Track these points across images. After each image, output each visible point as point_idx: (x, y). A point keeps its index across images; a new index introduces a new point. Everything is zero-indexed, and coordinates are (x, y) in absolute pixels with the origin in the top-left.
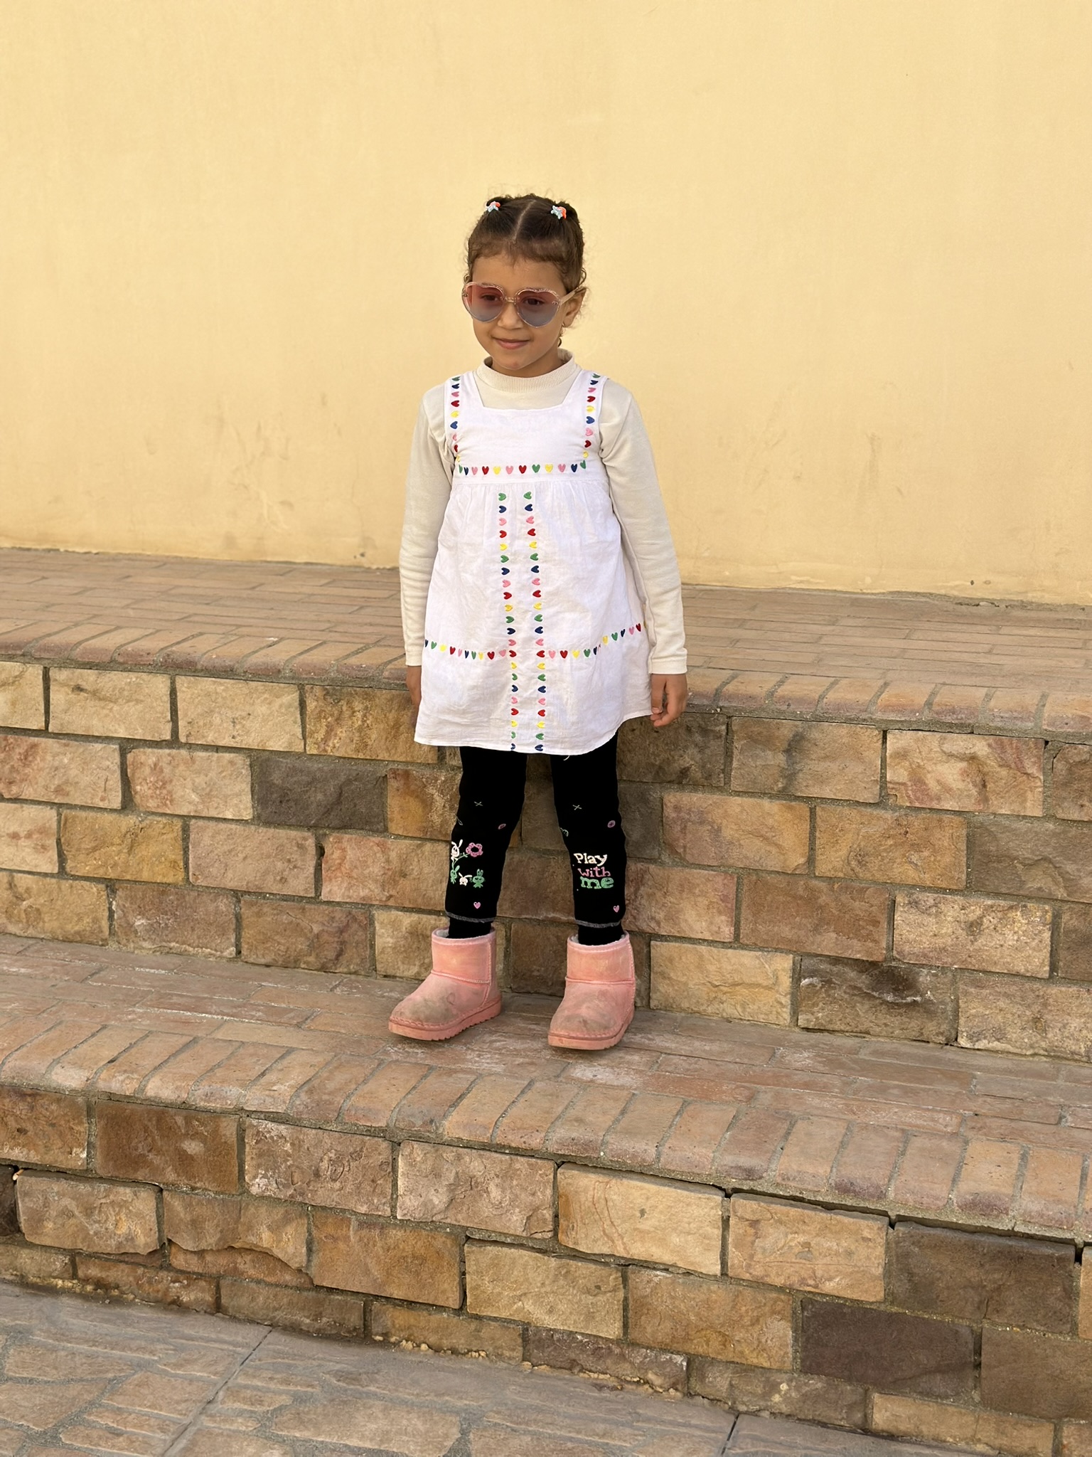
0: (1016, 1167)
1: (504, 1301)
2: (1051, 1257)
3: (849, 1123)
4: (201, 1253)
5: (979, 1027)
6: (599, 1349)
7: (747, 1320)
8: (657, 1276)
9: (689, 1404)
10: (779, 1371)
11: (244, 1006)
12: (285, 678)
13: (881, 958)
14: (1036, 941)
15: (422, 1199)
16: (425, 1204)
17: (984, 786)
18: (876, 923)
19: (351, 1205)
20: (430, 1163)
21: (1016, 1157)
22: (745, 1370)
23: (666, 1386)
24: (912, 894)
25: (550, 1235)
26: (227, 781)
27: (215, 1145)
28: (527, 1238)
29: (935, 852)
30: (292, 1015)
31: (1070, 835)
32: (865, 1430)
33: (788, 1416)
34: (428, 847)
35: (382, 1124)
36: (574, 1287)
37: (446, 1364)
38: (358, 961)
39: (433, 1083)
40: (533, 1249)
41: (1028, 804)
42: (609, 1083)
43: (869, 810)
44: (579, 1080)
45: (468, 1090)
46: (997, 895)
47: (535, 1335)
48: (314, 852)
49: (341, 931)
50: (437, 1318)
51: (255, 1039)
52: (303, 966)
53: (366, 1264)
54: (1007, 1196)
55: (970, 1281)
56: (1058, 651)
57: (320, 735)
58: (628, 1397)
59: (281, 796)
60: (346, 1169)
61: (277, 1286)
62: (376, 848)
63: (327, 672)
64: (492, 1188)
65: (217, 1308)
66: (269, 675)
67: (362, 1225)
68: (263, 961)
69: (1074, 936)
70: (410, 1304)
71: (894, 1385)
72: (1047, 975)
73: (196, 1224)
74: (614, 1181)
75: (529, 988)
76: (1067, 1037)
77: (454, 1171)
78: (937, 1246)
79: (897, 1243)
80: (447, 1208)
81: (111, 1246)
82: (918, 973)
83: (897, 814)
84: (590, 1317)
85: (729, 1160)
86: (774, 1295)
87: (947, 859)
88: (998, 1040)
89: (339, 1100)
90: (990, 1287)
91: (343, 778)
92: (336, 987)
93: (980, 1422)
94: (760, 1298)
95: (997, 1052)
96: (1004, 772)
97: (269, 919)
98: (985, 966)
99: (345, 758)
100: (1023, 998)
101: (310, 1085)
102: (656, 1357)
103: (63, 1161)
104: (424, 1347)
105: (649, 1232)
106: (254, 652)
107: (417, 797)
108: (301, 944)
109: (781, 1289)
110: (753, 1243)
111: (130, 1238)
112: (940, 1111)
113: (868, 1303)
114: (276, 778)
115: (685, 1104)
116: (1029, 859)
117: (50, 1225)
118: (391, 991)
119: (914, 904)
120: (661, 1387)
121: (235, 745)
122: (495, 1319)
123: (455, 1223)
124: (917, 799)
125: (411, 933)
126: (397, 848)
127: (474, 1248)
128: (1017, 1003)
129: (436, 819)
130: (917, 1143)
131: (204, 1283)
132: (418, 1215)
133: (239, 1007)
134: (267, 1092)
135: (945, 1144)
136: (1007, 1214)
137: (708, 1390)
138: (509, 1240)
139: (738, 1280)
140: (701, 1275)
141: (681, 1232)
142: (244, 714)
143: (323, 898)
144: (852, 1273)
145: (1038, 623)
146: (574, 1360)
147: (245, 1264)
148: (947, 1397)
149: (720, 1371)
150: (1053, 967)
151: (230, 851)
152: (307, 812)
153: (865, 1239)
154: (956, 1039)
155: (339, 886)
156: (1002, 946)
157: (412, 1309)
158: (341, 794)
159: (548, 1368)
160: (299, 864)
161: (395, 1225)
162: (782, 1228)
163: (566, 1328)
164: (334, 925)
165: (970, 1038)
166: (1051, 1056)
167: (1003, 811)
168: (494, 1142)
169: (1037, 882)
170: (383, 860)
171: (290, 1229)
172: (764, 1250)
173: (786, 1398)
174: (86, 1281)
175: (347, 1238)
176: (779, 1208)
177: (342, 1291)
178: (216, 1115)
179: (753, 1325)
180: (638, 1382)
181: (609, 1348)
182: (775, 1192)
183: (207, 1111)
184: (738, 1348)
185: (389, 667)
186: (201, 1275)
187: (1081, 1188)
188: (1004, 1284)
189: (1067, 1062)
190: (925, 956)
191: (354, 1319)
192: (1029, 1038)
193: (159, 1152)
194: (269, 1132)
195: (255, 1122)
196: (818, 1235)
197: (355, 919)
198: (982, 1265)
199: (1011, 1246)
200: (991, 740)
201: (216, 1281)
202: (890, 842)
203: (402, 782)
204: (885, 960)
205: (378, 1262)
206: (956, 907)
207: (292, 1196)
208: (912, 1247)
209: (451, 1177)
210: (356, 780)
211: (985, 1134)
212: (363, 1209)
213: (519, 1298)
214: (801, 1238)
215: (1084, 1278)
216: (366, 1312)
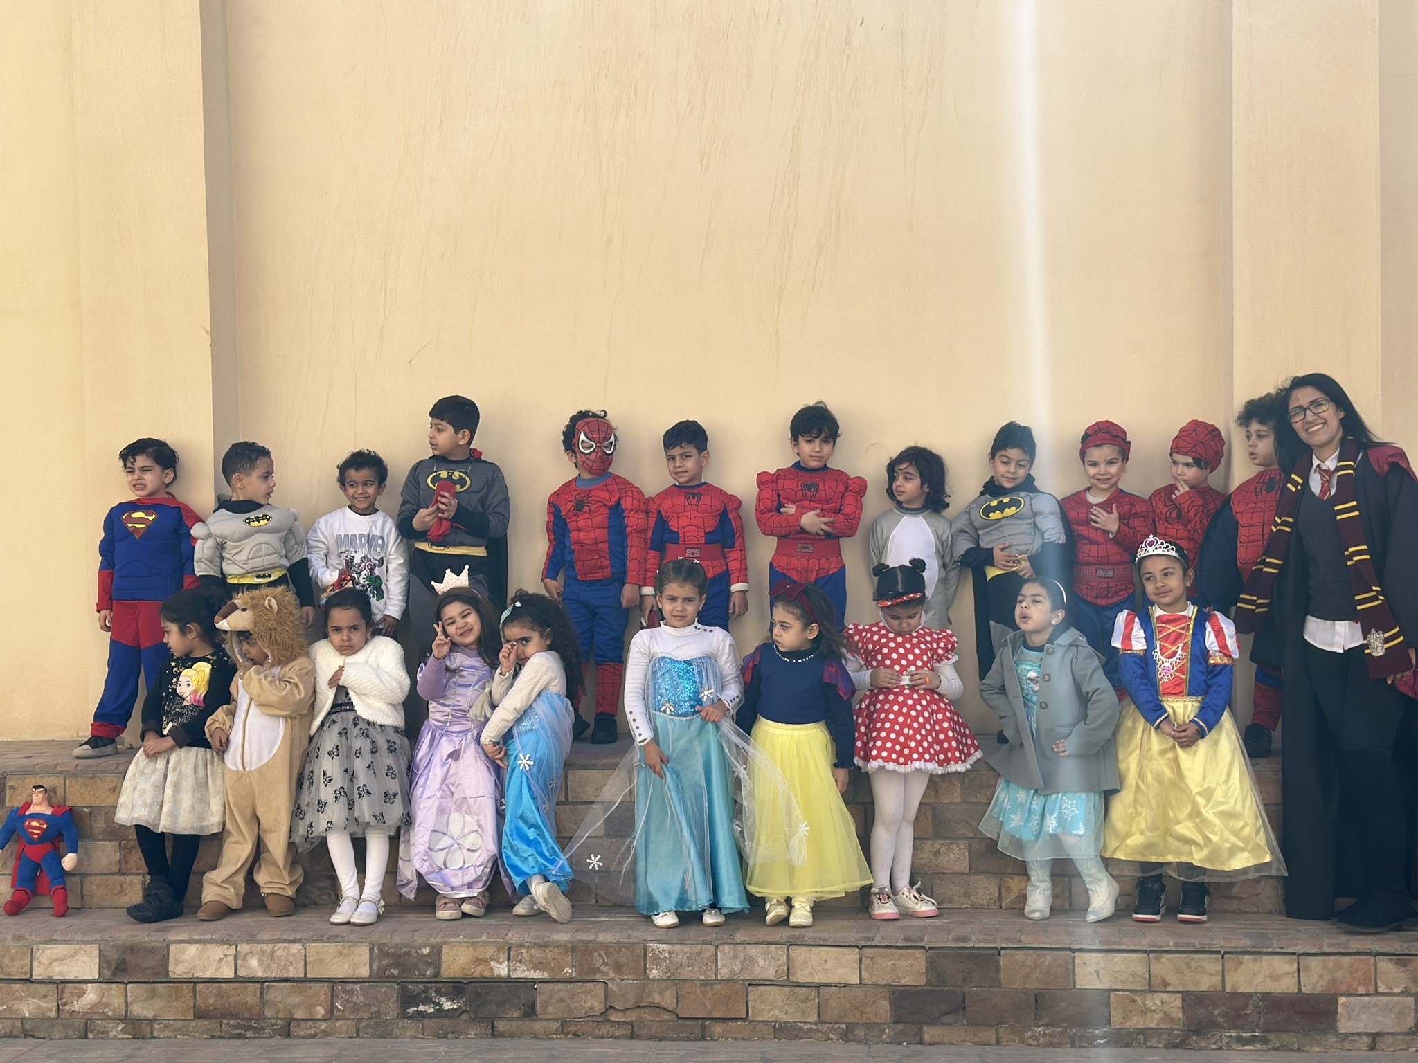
1: (766, 1012)
2: (989, 954)
4: (625, 1011)
6: (807, 1027)
7: (871, 1003)
8: (833, 989)
9: (848, 1045)
10: (884, 1024)
14: (963, 857)
15: (729, 969)
16: (730, 971)
17: (937, 791)
19: (697, 977)
20: (732, 952)
22: (870, 1026)
23: (838, 1039)
25: (786, 977)
27: (633, 958)
28: (776, 981)
31: (973, 809)
32: (921, 1043)
33: (890, 1042)
36: (797, 1000)
40: (778, 985)
41: (955, 798)
46: (946, 838)
47: (779, 1026)
50: (735, 1024)
53: (705, 1004)
55: (959, 970)
58: (822, 1047)
59: (619, 823)
60: (694, 961)
61: (661, 1020)
64: (760, 960)
65: (633, 1036)
66: (613, 766)
67: (702, 985)
69: (977, 853)
70: (722, 1019)
71: (932, 1022)
72: (968, 872)
73: (623, 996)
74: (813, 948)
76: (979, 898)
77: (743, 955)
78: (946, 957)
79: (930, 958)
80: (740, 971)
81: (582, 1013)
84: (803, 1013)
85: (859, 935)
86: (881, 989)
88: (950, 903)
90: (967, 971)
93: (967, 1032)
94: (876, 991)
96: (944, 785)
98: (942, 870)
100: (961, 883)
102: (833, 1026)
103: (558, 974)
104: (729, 1039)
105: (828, 970)
109: (884, 986)
110: (872, 968)
111: (591, 1008)
113: (919, 986)
116: (957, 821)
117: (550, 1008)
120: (835, 1039)
122: (762, 1021)
123: (744, 978)
127: (752, 989)
131: (626, 1026)
132: (727, 977)
136: (970, 941)
137: (856, 1036)
138: (768, 983)
139: (867, 985)
140: (851, 985)
141: (841, 968)
144: (913, 974)
146: (797, 1035)
147: (646, 1015)
148: (953, 1024)
149: (860, 1028)
150: (971, 868)
153: (917, 958)
156: (949, 861)
157: (724, 1022)
159: (786, 1040)
161: (717, 983)
162: (885, 960)
163: (793, 1020)
166: (973, 908)
167: (945, 801)
168: (760, 940)
169: (961, 830)
171: (668, 993)
172: (877, 969)
173: (889, 1036)
174: (568, 1033)
175: (695, 993)
176: (883, 951)
177: (693, 1018)
178: (633, 944)
179: (873, 1004)
180: (825, 1039)
181: (812, 1027)
182: (879, 945)
186: (624, 1022)
188: (972, 969)
189: (980, 909)
191: (698, 1031)
192: (963, 900)
193: (606, 964)
194: (658, 949)
195: (651, 945)
196: (899, 961)
198: (963, 963)
199: (974, 952)
201: (632, 1024)
205: (710, 1002)
206: (929, 845)
207: (669, 977)
208: (936, 960)
209: (742, 958)
212: (702, 978)
213: (772, 1009)
214: (892, 962)
215: (1003, 962)
216: (703, 1026)
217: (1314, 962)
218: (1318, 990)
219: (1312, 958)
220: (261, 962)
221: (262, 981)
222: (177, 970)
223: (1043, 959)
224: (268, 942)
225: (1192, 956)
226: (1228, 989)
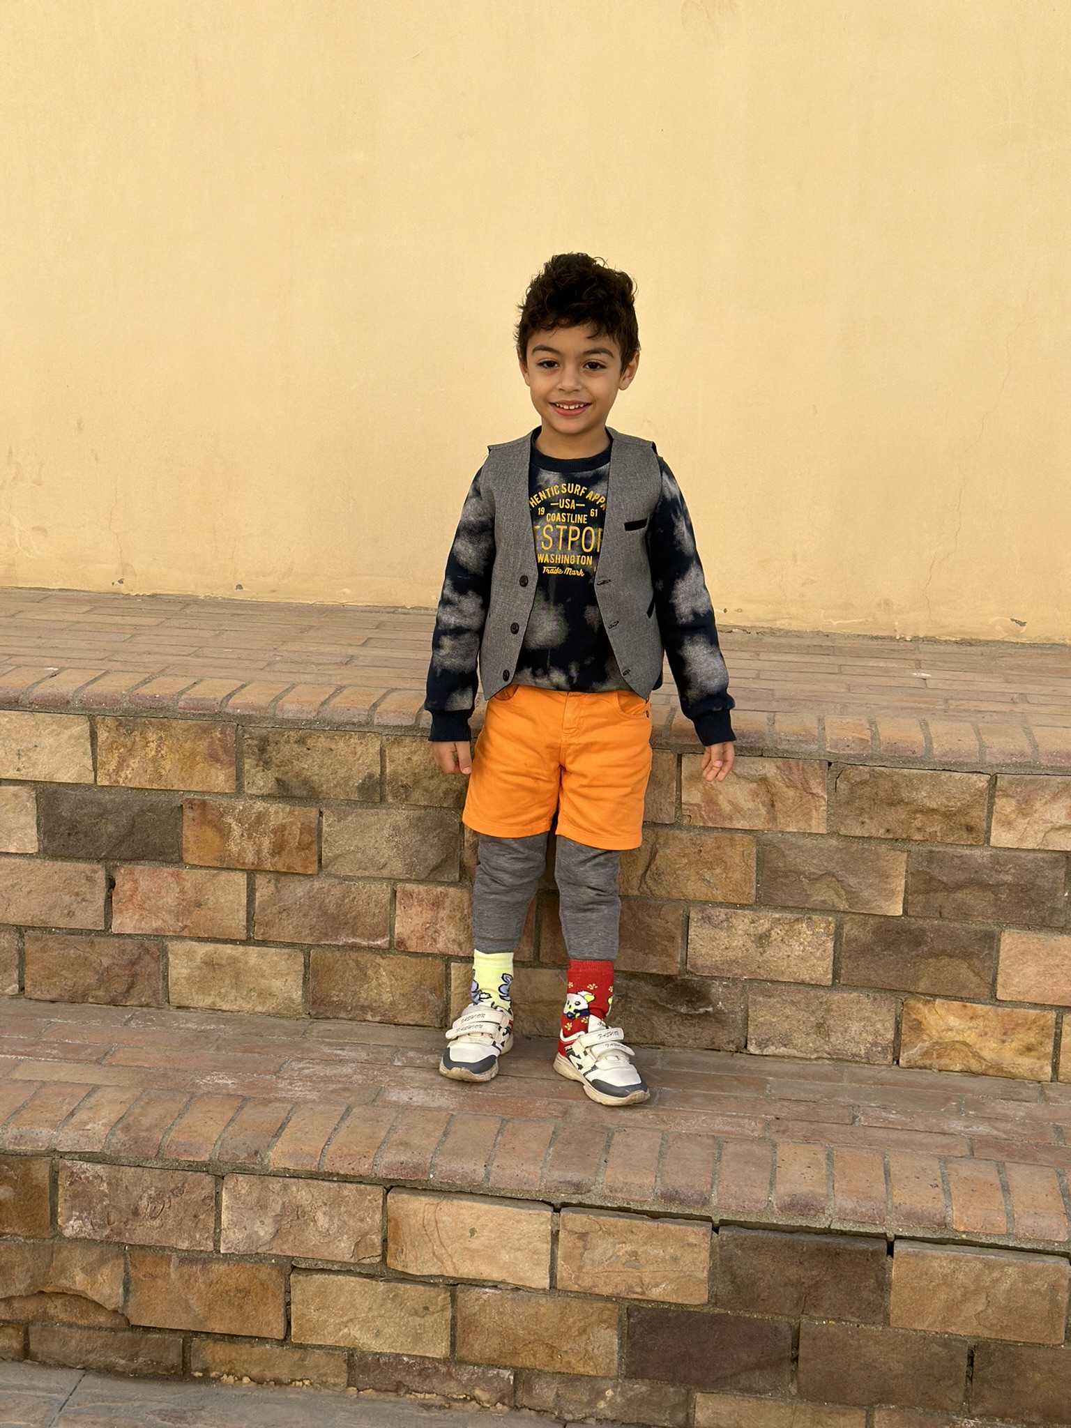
0: (824, 1166)
1: (330, 1329)
2: (863, 1252)
3: (663, 1132)
4: (8, 1300)
5: (766, 1034)
6: (424, 1368)
7: (574, 1332)
8: (486, 1293)
9: (517, 1418)
10: (604, 1378)
11: (37, 1044)
12: (74, 709)
13: (675, 972)
14: (820, 951)
15: (246, 1233)
16: (249, 1237)
17: (773, 806)
18: (671, 939)
19: (172, 1242)
20: (255, 1195)
21: (822, 1157)
22: (571, 1379)
23: (493, 1400)
24: (705, 909)
25: (378, 1259)
26: (10, 815)
27: (25, 1188)
28: (354, 1264)
29: (726, 870)
30: (89, 1051)
31: (852, 850)
33: (614, 1421)
34: (224, 875)
35: (205, 1158)
36: (401, 1310)
37: (271, 1395)
38: (150, 993)
39: (251, 1114)
40: (360, 1275)
41: (813, 822)
42: (426, 1105)
43: (665, 830)
44: (396, 1105)
45: (288, 1120)
46: (785, 908)
47: (361, 1359)
48: (104, 885)
49: (133, 964)
50: (259, 1350)
51: (55, 1078)
52: (91, 1000)
53: (187, 1301)
54: (822, 1195)
55: (789, 1279)
56: (820, 676)
57: (112, 766)
58: (455, 1414)
59: (69, 829)
60: (167, 1206)
61: (90, 1328)
62: (170, 879)
63: (117, 702)
64: (319, 1216)
65: (25, 1354)
66: (56, 706)
67: (182, 1261)
68: (48, 997)
69: (854, 945)
70: (231, 1338)
71: (715, 1383)
72: (830, 983)
73: (4, 1271)
74: (445, 1202)
75: (328, 1014)
76: (848, 1041)
77: (281, 1202)
78: (759, 1248)
79: (721, 1247)
80: (273, 1239)
82: (709, 985)
83: (691, 834)
84: (417, 1338)
85: (557, 1175)
86: (600, 1305)
87: (737, 876)
88: (785, 1046)
89: (158, 1135)
90: (808, 1283)
91: (136, 809)
92: (130, 1020)
93: (798, 1413)
94: (587, 1308)
95: (783, 1057)
96: (791, 793)
97: (55, 953)
98: (772, 976)
99: (135, 788)
100: (808, 1005)
101: (125, 1122)
102: (483, 1372)
104: (246, 1380)
105: (477, 1251)
106: (39, 683)
107: (215, 826)
108: (91, 979)
109: (608, 1298)
110: (582, 1255)
112: (744, 1117)
113: (691, 1306)
114: (65, 810)
115: (504, 1122)
116: (815, 873)
118: (187, 1021)
119: (707, 919)
120: (488, 1402)
121: (19, 778)
122: (320, 1347)
123: (280, 1253)
124: (710, 819)
125: (206, 963)
126: (191, 878)
127: (301, 1277)
128: (802, 1010)
129: (234, 849)
130: (730, 1149)
131: (11, 1331)
132: (242, 1248)
133: (33, 1045)
134: (81, 1132)
135: (755, 1148)
136: (824, 1213)
137: (536, 1401)
138: (336, 1267)
139: (566, 1292)
140: (531, 1290)
141: (511, 1248)
142: (30, 746)
143: (115, 929)
144: (678, 1278)
145: (791, 649)
146: (400, 1382)
147: (56, 1309)
148: (765, 1392)
149: (547, 1382)
150: (836, 975)
151: (13, 886)
152: (98, 844)
153: (690, 1245)
154: (746, 1047)
155: (131, 917)
156: (789, 956)
157: (234, 1343)
158: (133, 826)
159: (374, 1393)
160: (88, 897)
161: (218, 1259)
162: (611, 1239)
163: (393, 1351)
164: (125, 957)
165: (759, 1045)
166: (833, 1059)
167: (790, 829)
168: (321, 1171)
169: (822, 894)
170: (178, 890)
171: (106, 1270)
172: (592, 1260)
173: (611, 1404)
175: (166, 1276)
176: (608, 1220)
177: (159, 1329)
178: (26, 1158)
179: (580, 1334)
180: (465, 1399)
181: (435, 1367)
182: (603, 1204)
183: (17, 1154)
184: (566, 1358)
185: (184, 697)
186: (8, 1322)
187: (887, 1184)
188: (821, 1280)
189: (849, 1064)
190: (717, 968)
191: (173, 1357)
192: (814, 1043)
194: (85, 1172)
195: (68, 1163)
196: (645, 1244)
197: (147, 951)
198: (801, 1263)
199: (828, 1243)
200: (779, 762)
201: (25, 1328)
202: (685, 861)
203: (199, 812)
204: (679, 975)
205: (200, 1298)
206: (746, 920)
207: (108, 1237)
208: (736, 1250)
209: (277, 1208)
210: (149, 811)
211: (789, 1137)
212: (184, 1245)
213: (346, 1325)
214: (628, 1248)
215: (896, 1270)
216: (185, 1348)
223: (996, 1275)
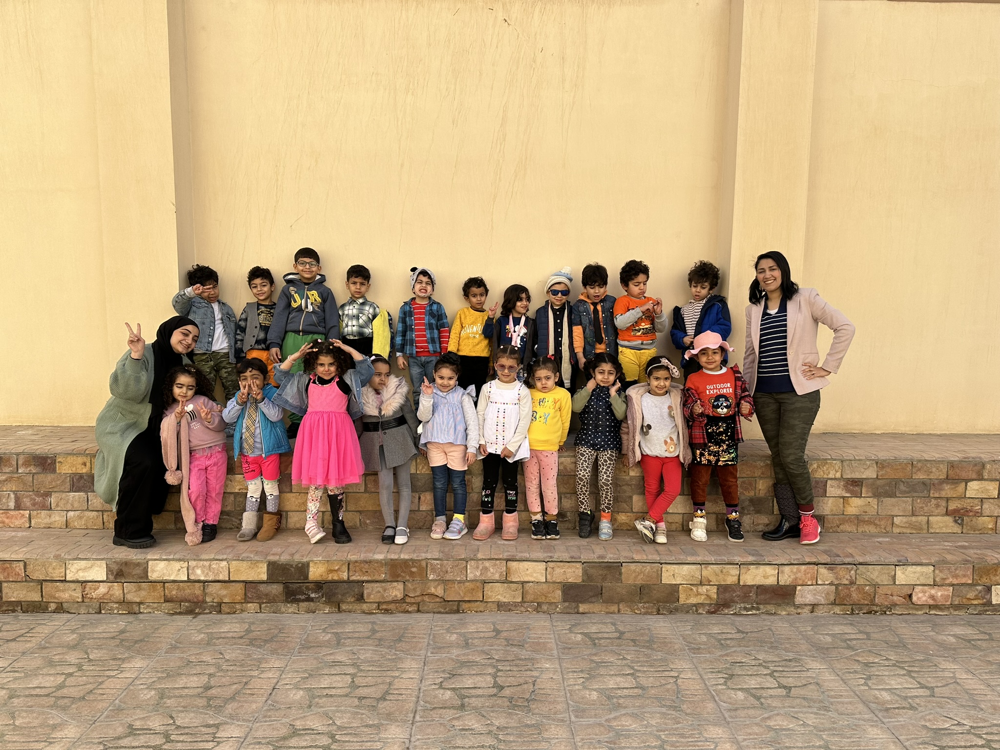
1: (493, 597)
2: (616, 566)
3: (565, 545)
4: (415, 597)
6: (516, 605)
7: (551, 592)
8: (531, 584)
9: (539, 613)
10: (558, 602)
15: (474, 574)
16: (474, 576)
19: (455, 578)
20: (476, 565)
21: (603, 548)
22: (551, 604)
23: (533, 611)
24: (565, 495)
25: (505, 578)
27: (420, 568)
28: (500, 580)
29: (570, 485)
32: (578, 612)
33: (561, 613)
35: (463, 558)
36: (510, 591)
37: (480, 614)
39: (469, 548)
40: (501, 582)
47: (501, 604)
49: (425, 518)
50: (477, 604)
53: (459, 593)
54: (606, 555)
55: (600, 574)
57: (420, 469)
58: (524, 615)
60: (454, 570)
61: (435, 602)
64: (491, 569)
65: (418, 611)
67: (458, 583)
70: (469, 601)
71: (582, 602)
73: (415, 590)
74: (520, 563)
77: (482, 566)
78: (593, 567)
79: (584, 568)
80: (480, 575)
81: (390, 599)
82: (567, 514)
84: (514, 597)
85: (546, 555)
86: (557, 585)
90: (604, 575)
93: (602, 606)
94: (554, 586)
101: (440, 552)
102: (530, 604)
103: (377, 578)
104: (473, 611)
105: (529, 574)
109: (559, 583)
110: (552, 573)
111: (396, 596)
113: (578, 583)
115: (528, 546)
117: (373, 596)
119: (566, 497)
120: (531, 611)
122: (491, 602)
123: (482, 579)
127: (487, 585)
130: (581, 548)
131: (415, 605)
132: (472, 578)
134: (432, 554)
135: (587, 547)
136: (606, 558)
137: (543, 610)
138: (495, 581)
139: (549, 582)
140: (541, 582)
141: (536, 573)
143: (420, 510)
144: (575, 576)
146: (510, 609)
147: (426, 598)
148: (595, 602)
149: (545, 605)
153: (577, 568)
155: (424, 506)
157: (470, 603)
159: (504, 612)
161: (467, 582)
162: (559, 568)
163: (508, 601)
164: (423, 517)
168: (491, 558)
171: (439, 587)
172: (555, 574)
173: (560, 609)
174: (382, 610)
175: (454, 587)
176: (558, 564)
177: (452, 601)
178: (419, 561)
179: (553, 592)
180: (525, 611)
181: (518, 604)
182: (557, 560)
183: (417, 560)
184: (549, 599)
186: (414, 603)
187: (618, 552)
188: (607, 574)
190: (568, 509)
191: (455, 608)
193: (404, 573)
194: (434, 563)
195: (430, 561)
196: (567, 569)
199: (608, 565)
201: (418, 604)
205: (462, 592)
207: (440, 579)
208: (587, 568)
209: (481, 568)
211: (593, 545)
212: (459, 579)
213: (497, 596)
214: (564, 570)
215: (623, 570)
216: (458, 605)
217: (787, 569)
218: (788, 583)
219: (786, 567)
220: (203, 572)
221: (204, 582)
222: (153, 576)
223: (645, 568)
224: (206, 560)
225: (724, 566)
226: (741, 583)
